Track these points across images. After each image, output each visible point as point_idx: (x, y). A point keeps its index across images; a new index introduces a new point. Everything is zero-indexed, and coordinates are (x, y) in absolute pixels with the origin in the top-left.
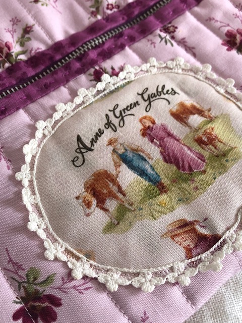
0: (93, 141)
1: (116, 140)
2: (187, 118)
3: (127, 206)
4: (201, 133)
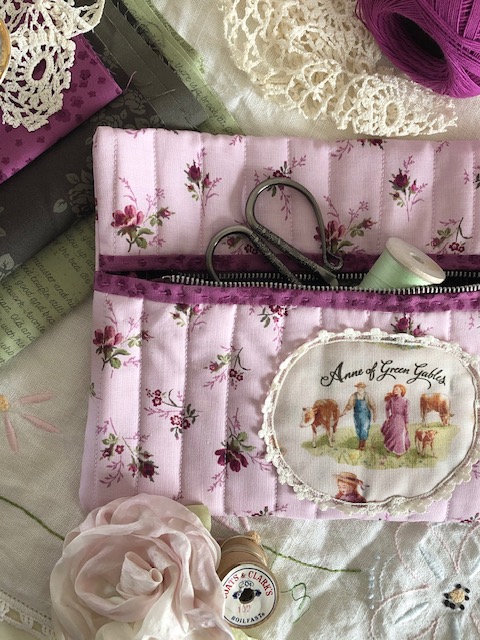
0: (349, 375)
1: (365, 387)
2: (429, 410)
3: (330, 439)
4: (425, 430)
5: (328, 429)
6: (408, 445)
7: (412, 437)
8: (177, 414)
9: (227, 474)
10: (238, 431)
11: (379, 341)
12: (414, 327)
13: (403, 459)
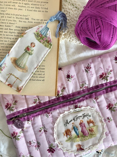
0: (70, 122)
1: (74, 123)
2: (90, 124)
4: (91, 128)
5: (70, 135)
6: (88, 133)
7: (88, 131)
8: (36, 144)
9: (52, 154)
10: (50, 144)
11: (73, 112)
12: (79, 106)
13: (89, 137)
